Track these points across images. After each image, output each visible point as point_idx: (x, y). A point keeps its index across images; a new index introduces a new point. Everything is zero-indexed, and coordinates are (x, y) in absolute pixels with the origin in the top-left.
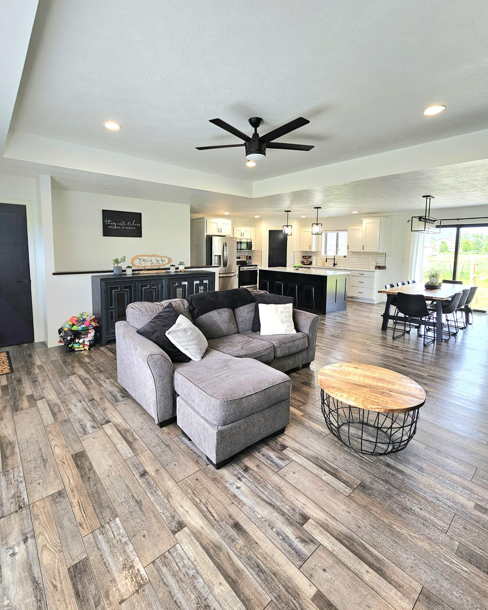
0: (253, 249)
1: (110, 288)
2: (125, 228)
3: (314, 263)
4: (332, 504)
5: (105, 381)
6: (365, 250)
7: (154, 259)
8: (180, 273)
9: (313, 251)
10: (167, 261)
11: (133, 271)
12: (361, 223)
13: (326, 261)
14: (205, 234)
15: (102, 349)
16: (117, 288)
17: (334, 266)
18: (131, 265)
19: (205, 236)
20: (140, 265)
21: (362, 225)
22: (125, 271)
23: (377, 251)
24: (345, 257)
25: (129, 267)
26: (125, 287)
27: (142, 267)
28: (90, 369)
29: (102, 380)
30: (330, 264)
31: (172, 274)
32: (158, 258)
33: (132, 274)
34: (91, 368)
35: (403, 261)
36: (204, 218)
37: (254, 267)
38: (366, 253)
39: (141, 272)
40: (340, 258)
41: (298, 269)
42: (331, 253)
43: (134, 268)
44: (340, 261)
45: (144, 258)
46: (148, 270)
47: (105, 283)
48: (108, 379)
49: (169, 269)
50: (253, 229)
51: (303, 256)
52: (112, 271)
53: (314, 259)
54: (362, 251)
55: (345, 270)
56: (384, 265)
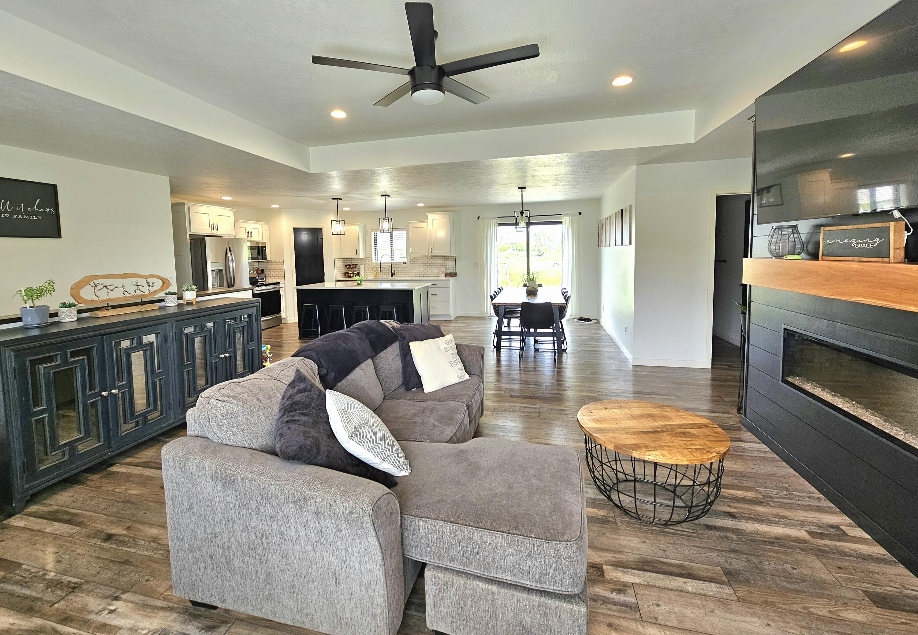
0: (268, 257)
1: (30, 361)
2: (11, 215)
3: (362, 273)
4: (742, 625)
5: (111, 612)
6: (434, 254)
7: (129, 283)
8: (189, 308)
9: (361, 257)
10: (158, 284)
11: (79, 312)
12: (427, 218)
13: (381, 271)
14: (188, 233)
15: (17, 521)
16: (51, 359)
17: (392, 276)
18: (72, 301)
19: (188, 237)
20: (96, 299)
21: (427, 222)
22: (55, 315)
23: (449, 254)
24: (405, 263)
25: (64, 305)
26: (73, 354)
27: (103, 301)
28: (25, 597)
29: (99, 613)
30: (386, 274)
31: (171, 311)
32: (139, 280)
33: (79, 320)
34: (27, 592)
35: (476, 265)
36: (183, 204)
37: (276, 286)
38: (434, 258)
39: (100, 314)
40: (398, 266)
41: (360, 284)
42: (386, 260)
43: (80, 306)
44: (398, 269)
45: (106, 282)
46: (114, 307)
47: (13, 351)
48: (117, 598)
49: (162, 300)
50: (265, 226)
51: (346, 265)
52: (19, 319)
53: (362, 269)
54: (430, 255)
55: (412, 280)
56: (454, 271)
